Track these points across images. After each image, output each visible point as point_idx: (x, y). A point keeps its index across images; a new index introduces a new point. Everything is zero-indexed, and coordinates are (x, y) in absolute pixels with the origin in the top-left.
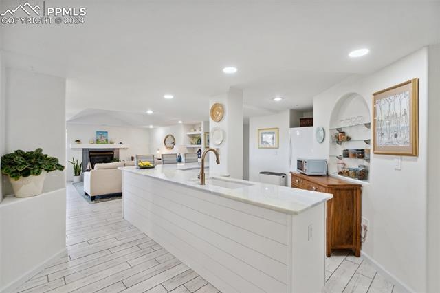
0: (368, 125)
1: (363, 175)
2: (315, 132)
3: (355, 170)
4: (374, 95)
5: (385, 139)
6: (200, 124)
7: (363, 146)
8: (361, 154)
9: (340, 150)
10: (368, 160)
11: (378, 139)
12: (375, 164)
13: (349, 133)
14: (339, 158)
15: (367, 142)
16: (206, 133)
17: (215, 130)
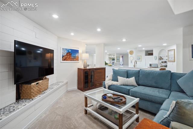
0: (167, 56)
1: (166, 66)
2: (154, 57)
3: (164, 66)
4: (168, 50)
5: (170, 59)
6: (115, 54)
7: (166, 60)
8: (166, 62)
9: (161, 61)
10: (167, 63)
11: (169, 59)
12: (169, 64)
13: (163, 58)
14: (161, 63)
15: (167, 60)
16: (116, 57)
17: (131, 57)
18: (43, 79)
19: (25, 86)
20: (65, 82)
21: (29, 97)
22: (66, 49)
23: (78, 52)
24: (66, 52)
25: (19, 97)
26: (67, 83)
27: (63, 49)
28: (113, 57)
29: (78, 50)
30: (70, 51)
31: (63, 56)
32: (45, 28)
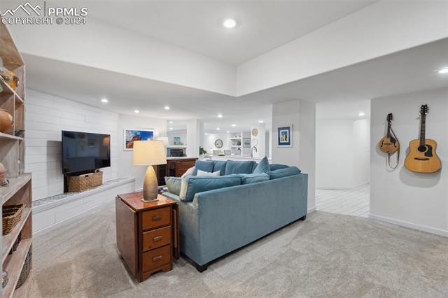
6: (240, 133)
16: (244, 139)
17: (254, 139)
18: (94, 172)
19: (74, 178)
20: (131, 178)
21: (77, 189)
22: (132, 131)
23: (152, 135)
24: (132, 135)
25: (66, 190)
26: (133, 181)
27: (128, 131)
28: (238, 138)
29: (152, 132)
30: (138, 134)
31: (127, 142)
32: (98, 108)
